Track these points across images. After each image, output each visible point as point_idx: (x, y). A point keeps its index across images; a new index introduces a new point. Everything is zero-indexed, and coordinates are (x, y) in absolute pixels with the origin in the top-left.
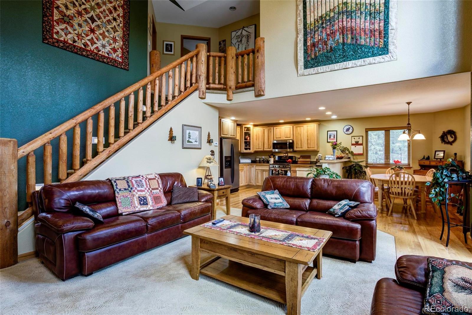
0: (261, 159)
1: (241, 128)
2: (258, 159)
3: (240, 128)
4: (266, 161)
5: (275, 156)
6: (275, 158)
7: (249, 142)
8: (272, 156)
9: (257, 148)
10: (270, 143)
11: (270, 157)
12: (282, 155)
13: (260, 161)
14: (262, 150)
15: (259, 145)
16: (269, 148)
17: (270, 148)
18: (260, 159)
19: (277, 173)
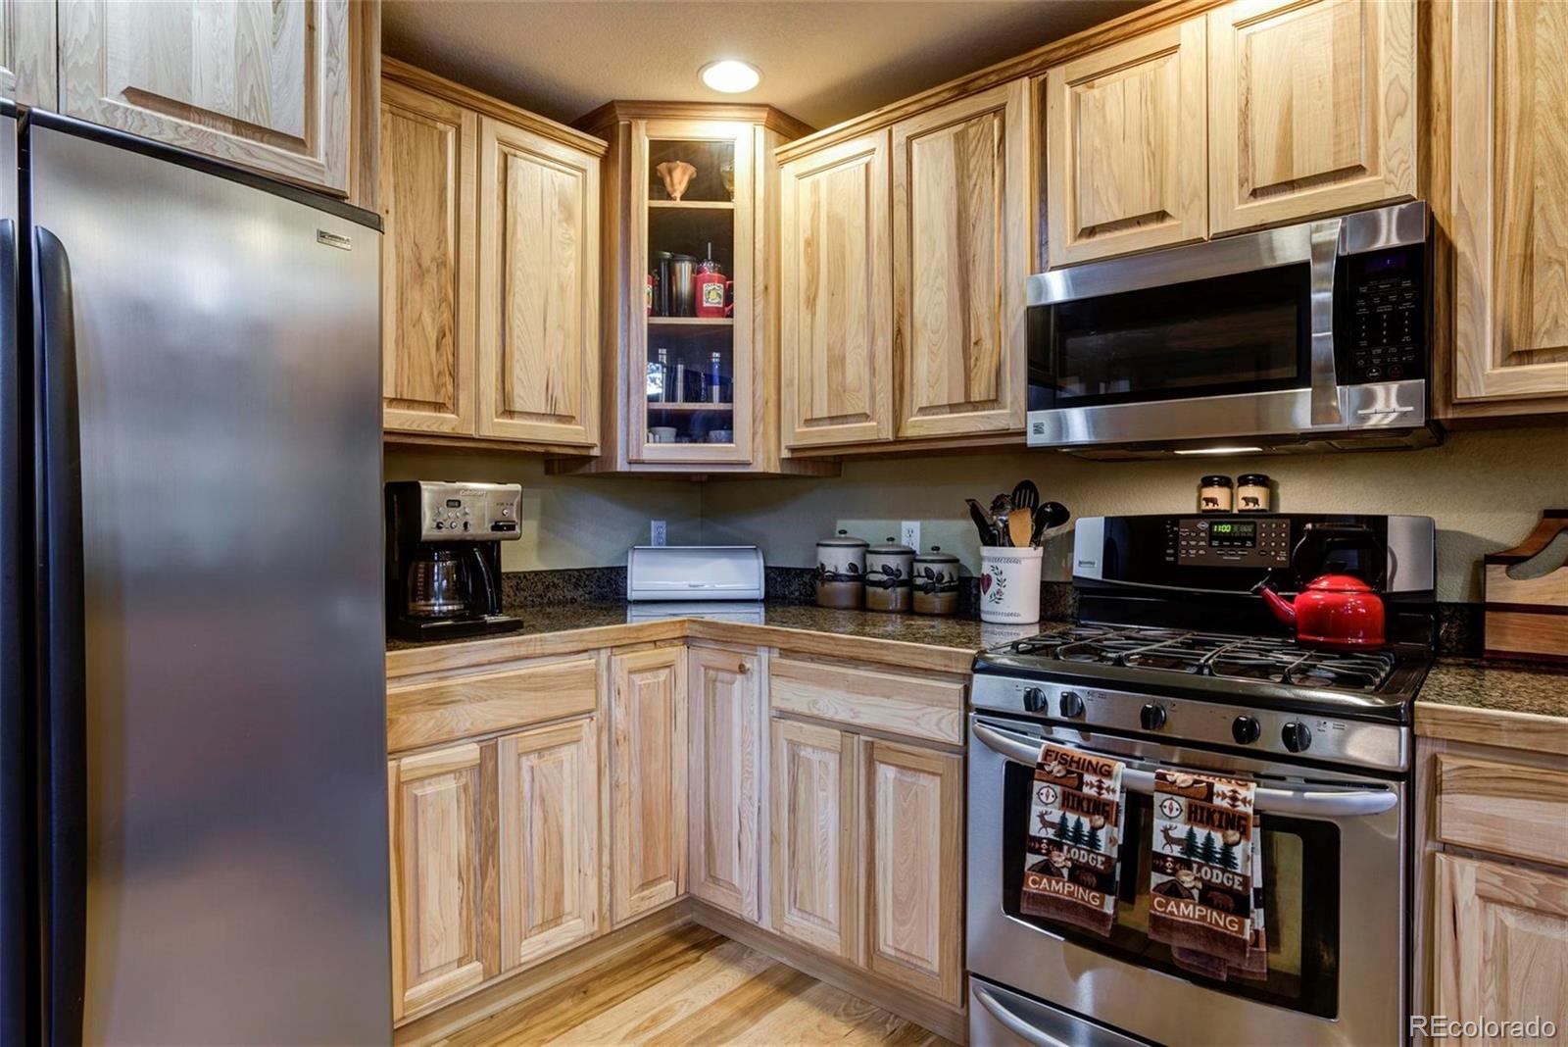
0: (877, 562)
1: (606, 162)
2: (838, 559)
3: (593, 165)
4: (935, 583)
5: (1060, 516)
6: (1057, 552)
7: (724, 340)
8: (1021, 524)
9: (821, 411)
10: (983, 328)
11: (993, 537)
12: (1175, 499)
13: (859, 575)
14: (878, 429)
15: (837, 362)
16: (970, 404)
17: (994, 402)
18: (865, 549)
19: (1110, 837)
